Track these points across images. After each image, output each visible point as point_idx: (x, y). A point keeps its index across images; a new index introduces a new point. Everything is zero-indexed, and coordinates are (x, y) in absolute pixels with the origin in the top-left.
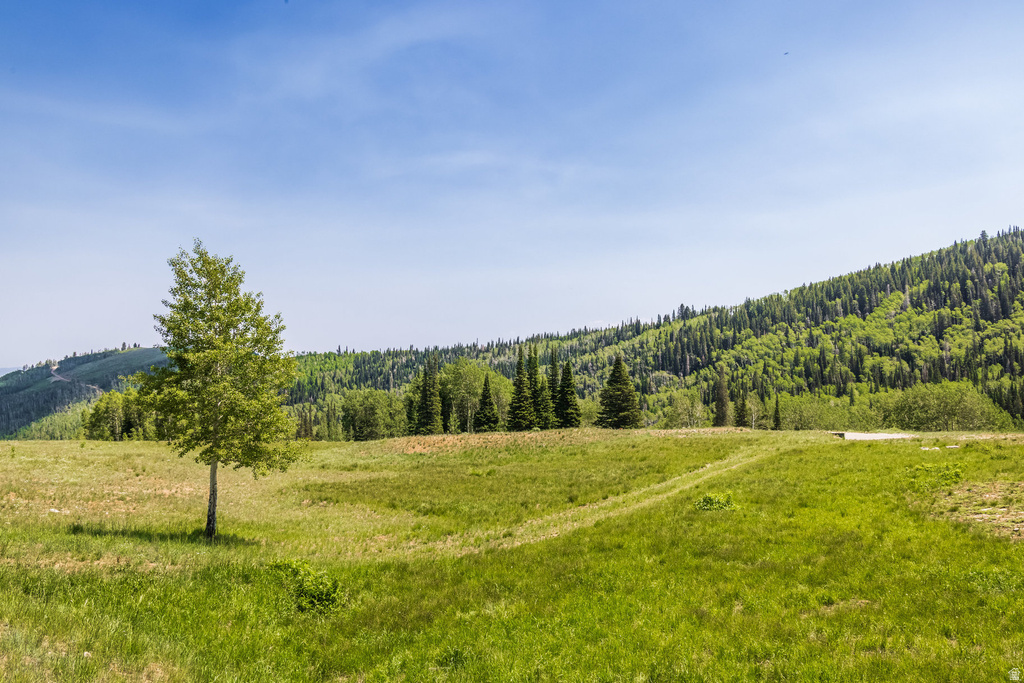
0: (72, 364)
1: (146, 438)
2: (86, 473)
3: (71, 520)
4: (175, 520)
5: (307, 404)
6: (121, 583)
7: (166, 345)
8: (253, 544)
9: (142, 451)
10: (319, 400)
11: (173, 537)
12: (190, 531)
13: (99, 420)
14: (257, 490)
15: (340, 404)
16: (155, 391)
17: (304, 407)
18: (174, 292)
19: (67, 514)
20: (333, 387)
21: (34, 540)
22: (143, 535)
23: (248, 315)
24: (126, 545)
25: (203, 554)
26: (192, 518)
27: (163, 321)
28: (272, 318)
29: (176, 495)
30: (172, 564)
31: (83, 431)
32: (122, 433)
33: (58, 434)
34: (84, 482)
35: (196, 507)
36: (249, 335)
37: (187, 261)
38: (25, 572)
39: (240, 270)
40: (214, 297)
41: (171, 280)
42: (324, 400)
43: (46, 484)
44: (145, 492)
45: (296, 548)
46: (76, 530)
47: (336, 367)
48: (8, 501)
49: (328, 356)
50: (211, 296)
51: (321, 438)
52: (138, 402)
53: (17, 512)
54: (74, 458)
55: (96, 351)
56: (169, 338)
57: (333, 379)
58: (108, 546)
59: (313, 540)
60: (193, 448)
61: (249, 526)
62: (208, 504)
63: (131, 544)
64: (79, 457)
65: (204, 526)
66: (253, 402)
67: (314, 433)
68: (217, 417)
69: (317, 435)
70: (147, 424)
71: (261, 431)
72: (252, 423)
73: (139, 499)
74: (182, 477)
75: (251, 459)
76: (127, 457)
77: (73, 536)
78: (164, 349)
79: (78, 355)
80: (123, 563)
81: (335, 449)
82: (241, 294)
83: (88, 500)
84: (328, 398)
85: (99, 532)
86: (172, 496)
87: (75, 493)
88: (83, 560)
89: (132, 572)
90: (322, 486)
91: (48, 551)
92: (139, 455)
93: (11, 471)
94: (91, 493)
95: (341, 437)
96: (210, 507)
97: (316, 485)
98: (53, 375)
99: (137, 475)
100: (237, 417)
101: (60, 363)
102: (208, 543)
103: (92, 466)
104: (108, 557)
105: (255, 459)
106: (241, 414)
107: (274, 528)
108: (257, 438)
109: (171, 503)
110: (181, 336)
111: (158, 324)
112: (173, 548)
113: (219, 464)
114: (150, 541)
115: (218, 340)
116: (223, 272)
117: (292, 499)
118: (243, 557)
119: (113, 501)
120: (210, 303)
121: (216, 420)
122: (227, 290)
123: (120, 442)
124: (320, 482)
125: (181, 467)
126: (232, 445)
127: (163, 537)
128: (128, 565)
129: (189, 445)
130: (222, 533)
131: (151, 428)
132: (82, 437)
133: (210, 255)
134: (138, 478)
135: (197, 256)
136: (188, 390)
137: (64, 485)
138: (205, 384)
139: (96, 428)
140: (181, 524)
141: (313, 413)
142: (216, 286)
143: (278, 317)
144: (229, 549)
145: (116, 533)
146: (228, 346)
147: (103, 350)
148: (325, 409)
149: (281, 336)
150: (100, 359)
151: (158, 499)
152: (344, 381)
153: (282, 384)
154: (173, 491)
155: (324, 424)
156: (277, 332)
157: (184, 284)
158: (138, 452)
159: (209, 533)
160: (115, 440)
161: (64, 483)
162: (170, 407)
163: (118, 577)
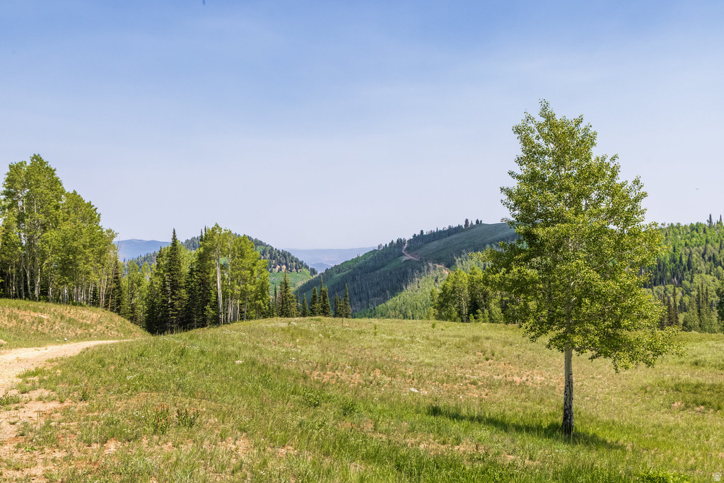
0: (420, 243)
1: (492, 321)
2: (440, 354)
3: (429, 401)
4: (528, 411)
5: (670, 287)
6: (483, 473)
7: (514, 219)
8: (617, 448)
9: (490, 334)
10: (685, 282)
11: (528, 429)
12: (545, 425)
13: (446, 300)
14: (616, 385)
15: (712, 288)
16: (504, 270)
17: (666, 290)
18: (520, 161)
19: (425, 393)
20: (703, 266)
21: (400, 418)
22: (499, 424)
23: (601, 183)
24: (483, 432)
25: (562, 452)
26: (546, 410)
27: (510, 194)
28: (630, 183)
29: (527, 383)
30: (531, 459)
31: (432, 310)
32: (469, 315)
33: (410, 313)
34: (438, 364)
35: (548, 398)
36: (603, 206)
37: (533, 126)
38: (395, 450)
39: (592, 130)
40: (563, 164)
41: (518, 149)
42: (691, 281)
43: (405, 363)
44: (495, 377)
45: (670, 460)
46: (435, 411)
47: (707, 242)
48: (375, 377)
49: (695, 228)
50: (560, 163)
51: (690, 329)
52: (486, 281)
53: (383, 389)
54: (428, 339)
55: (441, 228)
56: (517, 212)
57: (703, 256)
58: (465, 431)
59: (691, 452)
60: (545, 332)
61: (610, 426)
62: (563, 395)
63: (488, 433)
64: (431, 337)
65: (560, 420)
66: (611, 283)
67: (681, 321)
68: (570, 299)
69: (685, 324)
70: (492, 305)
71: (621, 316)
72: (611, 307)
73: (491, 385)
74: (532, 364)
75: (610, 348)
76: (476, 339)
77: (432, 417)
78: (511, 223)
79: (425, 233)
80: (482, 451)
81: (711, 343)
82: (593, 159)
83: (442, 382)
84: (697, 279)
85: (456, 417)
86: (523, 384)
87: (431, 374)
88: (444, 443)
89: (491, 463)
90: (697, 386)
91: (412, 430)
92: (487, 338)
93: (375, 348)
94: (445, 375)
95: (717, 328)
96: (566, 399)
97: (688, 385)
98: (403, 254)
99: (487, 359)
100: (592, 300)
101: (410, 241)
102: (567, 441)
103: (443, 348)
104: (467, 444)
105: (616, 348)
106: (597, 296)
107: (640, 431)
108: (617, 325)
109: (522, 391)
110: (529, 210)
111: (505, 197)
112: (531, 442)
113: (574, 352)
114: (506, 431)
115: (568, 212)
116: (572, 134)
117: (659, 400)
118: (606, 462)
119: (466, 385)
120: (558, 171)
121: (569, 303)
122: (577, 156)
123: (468, 324)
124: (694, 381)
125: (530, 353)
126: (588, 331)
127: (518, 428)
128: (487, 454)
129: (540, 328)
130: (580, 430)
131: (496, 310)
132: (432, 317)
133: (558, 118)
134: (488, 362)
135: (543, 120)
136: (538, 269)
137: (421, 365)
138: (555, 262)
139: (445, 306)
140: (534, 415)
141: (678, 297)
142: (565, 152)
143: (636, 182)
144: (590, 449)
145: (472, 419)
146: (580, 219)
147: (447, 228)
148: (695, 293)
149: (643, 204)
150: (445, 237)
151: (509, 386)
152: (718, 259)
153: (644, 261)
154: (524, 379)
155: (693, 310)
156: (637, 200)
157: (531, 154)
158: (486, 335)
159: (565, 429)
160: (462, 321)
161: (420, 363)
162: (521, 286)
163: (479, 465)
